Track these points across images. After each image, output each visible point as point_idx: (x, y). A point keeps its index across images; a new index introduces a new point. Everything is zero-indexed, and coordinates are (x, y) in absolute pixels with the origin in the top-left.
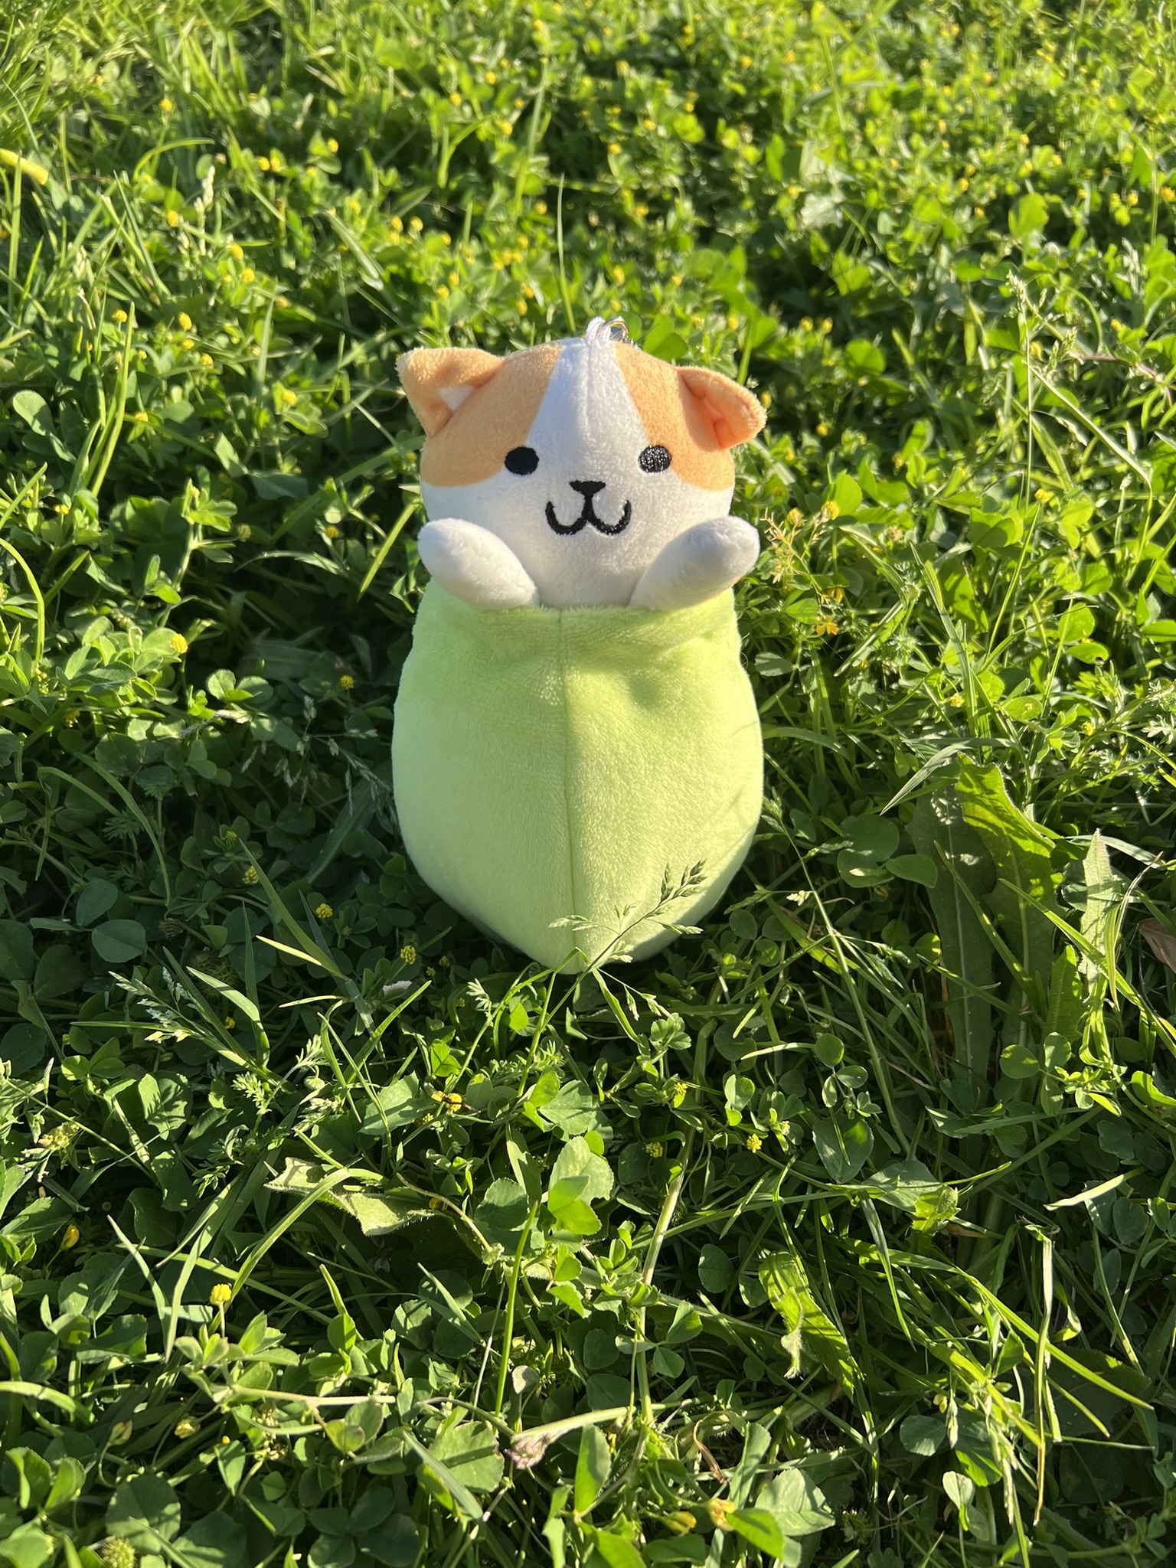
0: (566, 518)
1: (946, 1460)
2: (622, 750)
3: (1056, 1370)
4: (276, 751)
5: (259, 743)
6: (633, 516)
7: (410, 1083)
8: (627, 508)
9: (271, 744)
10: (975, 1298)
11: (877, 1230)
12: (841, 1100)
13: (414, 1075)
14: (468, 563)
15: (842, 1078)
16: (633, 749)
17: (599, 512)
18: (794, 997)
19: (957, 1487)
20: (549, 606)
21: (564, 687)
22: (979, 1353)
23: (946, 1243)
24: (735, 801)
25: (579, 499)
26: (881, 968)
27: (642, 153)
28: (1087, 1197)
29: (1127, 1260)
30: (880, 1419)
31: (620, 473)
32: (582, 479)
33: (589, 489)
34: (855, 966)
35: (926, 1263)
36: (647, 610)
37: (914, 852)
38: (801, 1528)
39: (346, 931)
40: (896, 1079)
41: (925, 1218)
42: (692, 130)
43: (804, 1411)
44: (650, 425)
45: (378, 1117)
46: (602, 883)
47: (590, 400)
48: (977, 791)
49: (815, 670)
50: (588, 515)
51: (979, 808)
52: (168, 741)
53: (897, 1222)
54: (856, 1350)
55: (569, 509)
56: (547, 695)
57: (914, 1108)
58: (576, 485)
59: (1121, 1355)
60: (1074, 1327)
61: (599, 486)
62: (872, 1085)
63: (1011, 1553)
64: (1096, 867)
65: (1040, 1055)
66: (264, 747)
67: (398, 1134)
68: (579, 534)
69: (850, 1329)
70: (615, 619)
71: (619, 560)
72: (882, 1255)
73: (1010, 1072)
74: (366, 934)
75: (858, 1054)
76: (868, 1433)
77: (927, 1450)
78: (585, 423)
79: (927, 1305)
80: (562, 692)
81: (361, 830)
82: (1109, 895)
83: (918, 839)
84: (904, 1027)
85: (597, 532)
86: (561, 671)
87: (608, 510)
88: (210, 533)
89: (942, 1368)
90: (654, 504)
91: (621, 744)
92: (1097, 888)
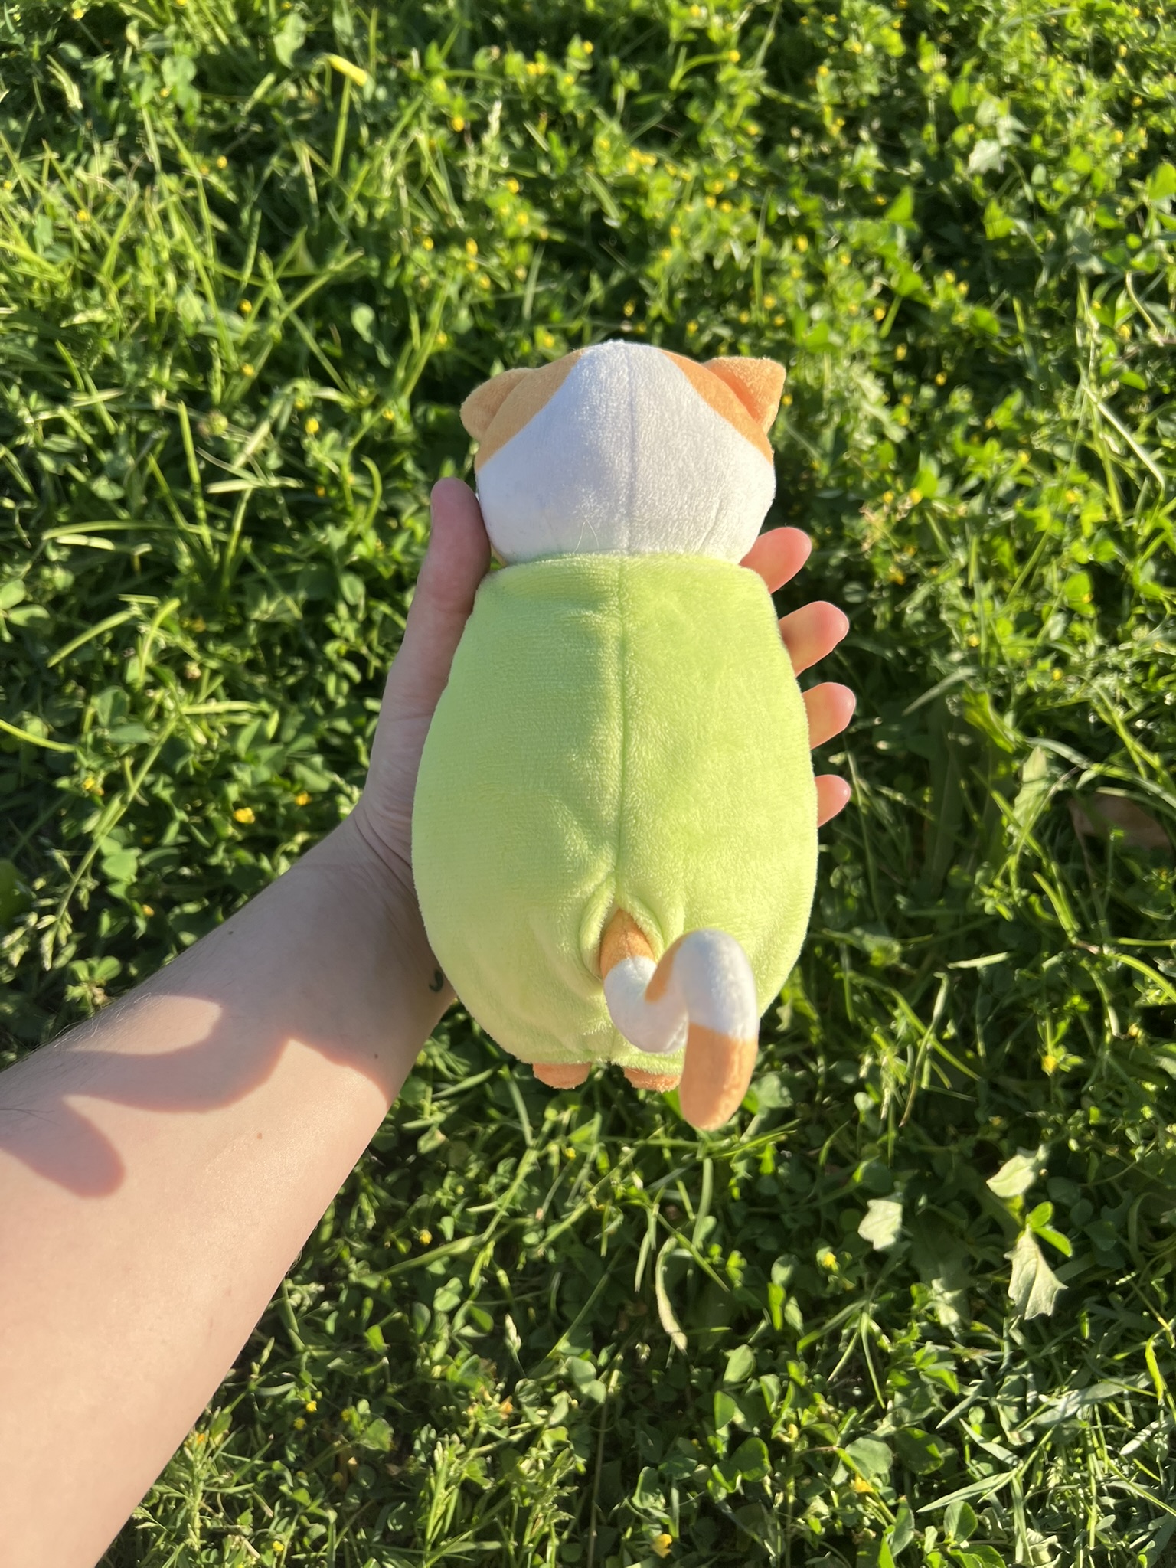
1: (860, 1086)
3: (934, 1055)
10: (895, 1005)
11: (846, 960)
19: (862, 1101)
22: (891, 1036)
23: (892, 976)
26: (882, 807)
27: (847, 63)
28: (980, 963)
29: (996, 1002)
30: (828, 1062)
35: (873, 983)
38: (772, 1104)
40: (881, 874)
41: (877, 959)
42: (896, 45)
43: (787, 1050)
49: (884, 600)
53: (860, 959)
54: (823, 1023)
57: (890, 892)
59: (975, 1050)
60: (951, 1031)
62: (865, 875)
63: (884, 1138)
64: (1034, 768)
65: (973, 875)
69: (822, 1011)
72: (847, 975)
73: (954, 883)
75: (859, 856)
76: (820, 1066)
77: (850, 1079)
79: (869, 1005)
82: (1042, 785)
89: (867, 1041)
92: (1031, 782)
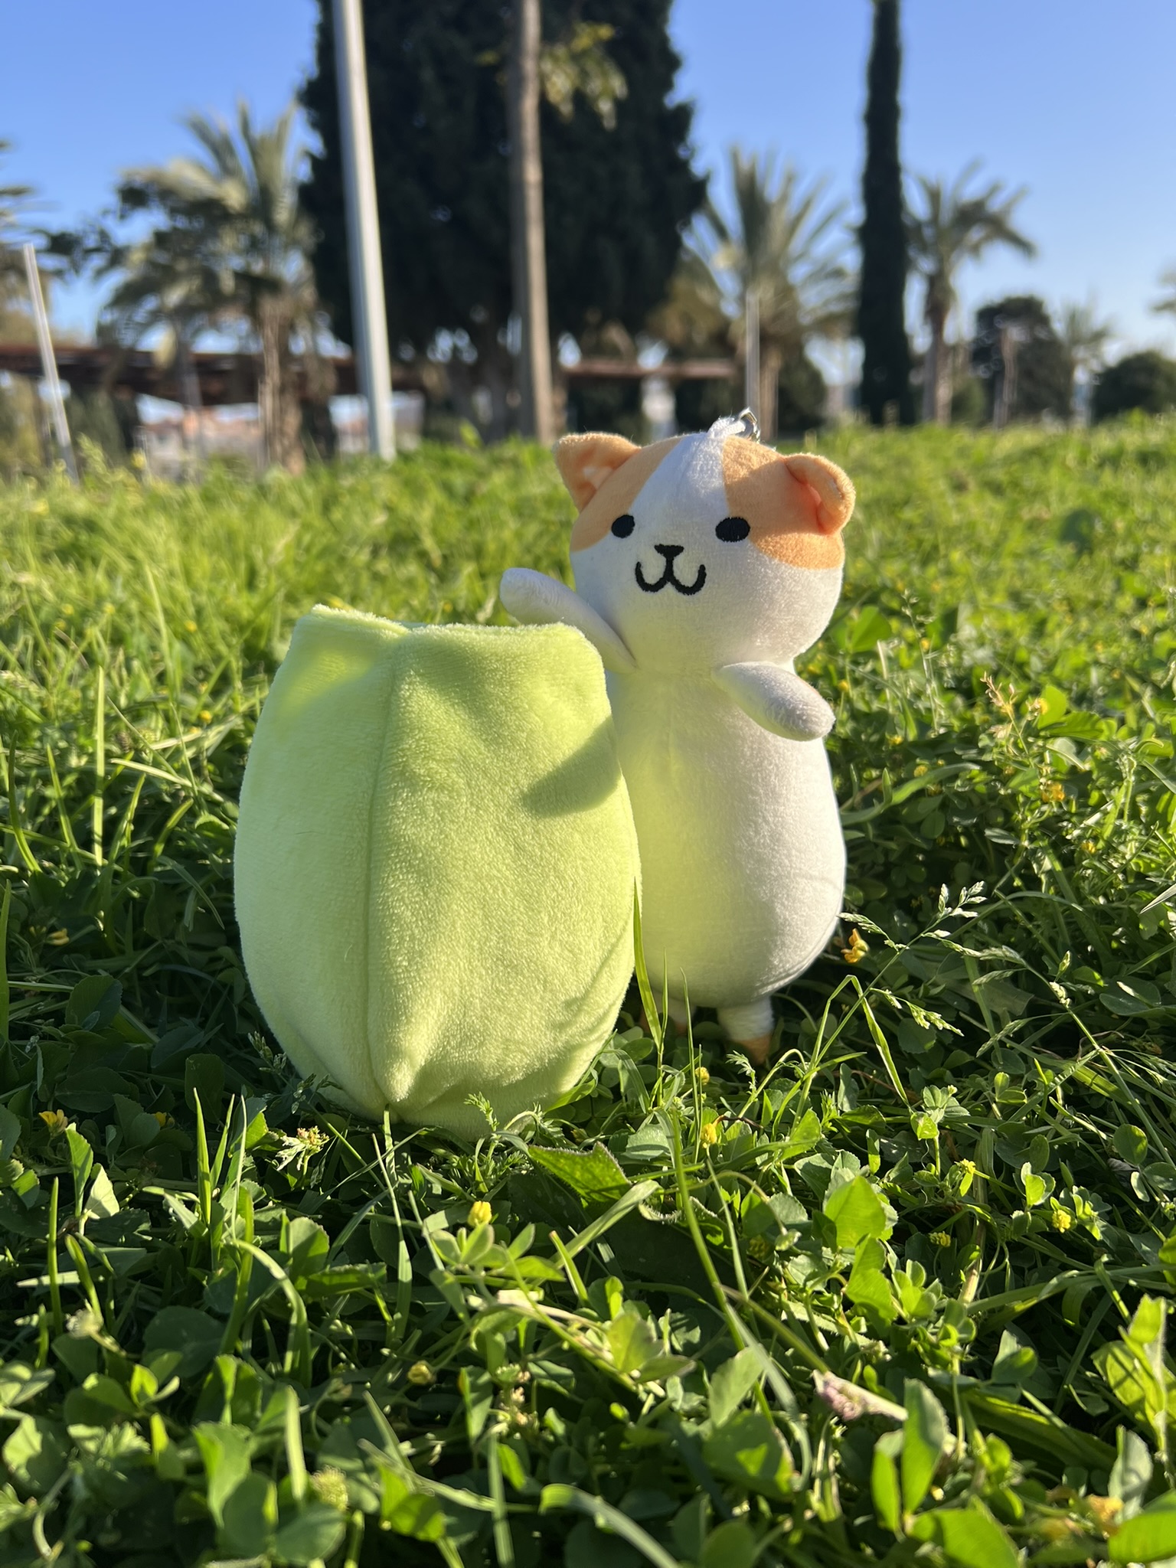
0: (650, 578)
6: (707, 577)
8: (702, 570)
17: (677, 573)
25: (662, 562)
32: (665, 543)
33: (670, 552)
50: (669, 575)
55: (654, 569)
58: (660, 549)
61: (679, 549)
68: (661, 592)
85: (674, 591)
87: (685, 571)
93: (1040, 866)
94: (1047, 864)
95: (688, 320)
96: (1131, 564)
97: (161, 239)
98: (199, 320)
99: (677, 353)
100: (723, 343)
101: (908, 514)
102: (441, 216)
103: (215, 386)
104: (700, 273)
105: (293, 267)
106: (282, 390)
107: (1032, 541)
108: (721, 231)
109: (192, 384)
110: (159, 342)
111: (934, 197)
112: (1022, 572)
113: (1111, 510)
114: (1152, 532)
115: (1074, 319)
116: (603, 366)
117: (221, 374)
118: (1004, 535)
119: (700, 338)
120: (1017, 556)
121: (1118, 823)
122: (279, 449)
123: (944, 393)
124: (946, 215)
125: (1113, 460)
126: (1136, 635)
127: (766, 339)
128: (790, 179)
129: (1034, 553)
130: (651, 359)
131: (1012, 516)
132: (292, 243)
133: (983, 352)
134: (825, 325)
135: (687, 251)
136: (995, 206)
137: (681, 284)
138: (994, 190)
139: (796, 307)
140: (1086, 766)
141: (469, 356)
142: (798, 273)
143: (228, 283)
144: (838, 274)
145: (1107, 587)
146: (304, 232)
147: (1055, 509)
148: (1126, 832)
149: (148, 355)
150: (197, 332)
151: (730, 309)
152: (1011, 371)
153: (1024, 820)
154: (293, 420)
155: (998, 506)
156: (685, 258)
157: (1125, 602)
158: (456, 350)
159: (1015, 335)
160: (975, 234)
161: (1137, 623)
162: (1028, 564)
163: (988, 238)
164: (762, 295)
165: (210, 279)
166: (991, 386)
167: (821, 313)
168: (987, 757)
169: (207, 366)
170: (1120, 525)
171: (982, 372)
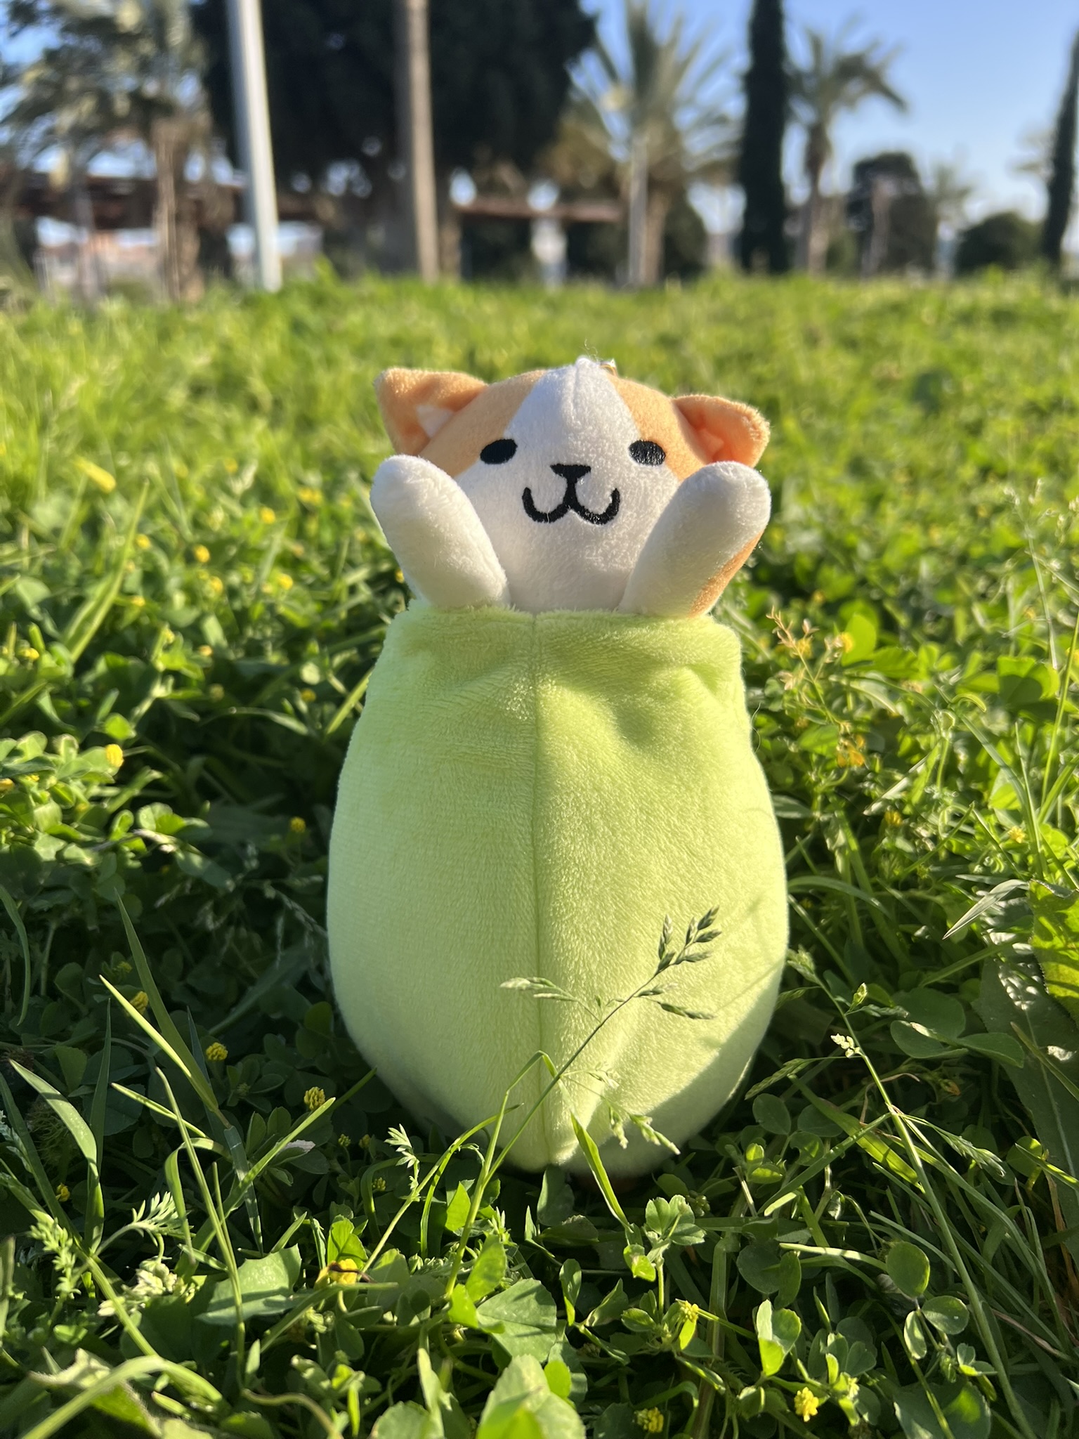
0: (544, 504)
2: (607, 786)
4: (202, 891)
5: (185, 878)
6: (622, 505)
7: (288, 1261)
8: (616, 495)
9: (198, 882)
12: (932, 1354)
13: (295, 1249)
14: (424, 498)
15: (931, 1316)
16: (620, 788)
17: (582, 498)
18: (847, 1209)
20: (520, 608)
21: (536, 699)
24: (753, 908)
25: (561, 484)
31: (607, 458)
32: (564, 462)
33: (572, 473)
34: (930, 1159)
36: (638, 614)
37: (985, 1031)
39: (243, 1088)
44: (641, 421)
45: (230, 1302)
46: (578, 977)
47: (576, 394)
48: (1058, 942)
50: (571, 501)
51: (1065, 970)
52: (79, 867)
55: (550, 493)
56: (514, 706)
58: (558, 469)
61: (583, 470)
66: (188, 885)
67: (257, 1326)
68: (559, 522)
70: (601, 619)
71: (605, 555)
74: (270, 1093)
78: (569, 408)
80: (533, 705)
81: (287, 986)
83: (990, 1017)
84: (1010, 1261)
85: (580, 519)
86: (534, 680)
87: (594, 496)
88: (180, 680)
90: (646, 496)
91: (606, 779)
93: (834, 840)
94: (841, 838)
95: (578, 163)
96: (975, 429)
97: (51, 57)
98: (94, 144)
99: (568, 194)
100: (609, 186)
101: (760, 368)
102: (335, 42)
103: (114, 210)
104: (589, 113)
105: (188, 90)
106: (178, 219)
107: (880, 401)
108: (610, 71)
109: (84, 207)
110: (54, 164)
111: (816, 45)
112: (866, 435)
113: (961, 368)
114: (999, 395)
115: (943, 175)
116: (496, 206)
117: (118, 198)
118: (852, 394)
119: (589, 179)
120: (864, 419)
121: (928, 790)
122: (176, 277)
123: (818, 243)
124: (828, 66)
125: (967, 318)
126: (973, 511)
127: (653, 184)
128: (680, 23)
129: (881, 415)
130: (542, 199)
131: (863, 374)
132: (186, 66)
133: (857, 205)
134: (709, 172)
135: (577, 91)
136: (874, 60)
137: (569, 123)
138: (875, 45)
139: (681, 152)
140: (898, 709)
141: (362, 190)
142: (685, 118)
143: (122, 106)
144: (722, 120)
145: (951, 453)
146: (197, 54)
147: (905, 368)
148: (937, 803)
149: (44, 177)
150: (93, 155)
151: (618, 153)
152: (882, 226)
153: (818, 781)
154: (191, 247)
155: (848, 361)
156: (574, 97)
157: (968, 472)
158: (350, 184)
159: (886, 189)
160: (854, 87)
161: (977, 497)
162: (874, 427)
163: (865, 92)
164: (650, 139)
165: (104, 100)
166: (863, 239)
167: (705, 161)
168: (775, 707)
169: (101, 189)
170: (968, 387)
171: (853, 226)
